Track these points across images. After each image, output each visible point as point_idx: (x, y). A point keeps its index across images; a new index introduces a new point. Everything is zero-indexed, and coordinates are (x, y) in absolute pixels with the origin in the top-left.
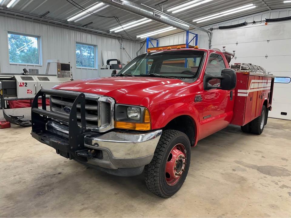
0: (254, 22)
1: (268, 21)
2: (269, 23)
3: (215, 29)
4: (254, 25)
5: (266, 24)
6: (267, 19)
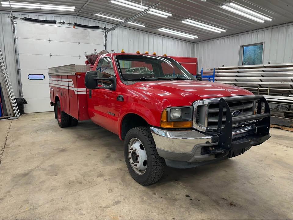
0: (64, 23)
1: (76, 25)
2: (76, 27)
3: (17, 18)
4: (63, 25)
5: (74, 28)
6: (75, 23)
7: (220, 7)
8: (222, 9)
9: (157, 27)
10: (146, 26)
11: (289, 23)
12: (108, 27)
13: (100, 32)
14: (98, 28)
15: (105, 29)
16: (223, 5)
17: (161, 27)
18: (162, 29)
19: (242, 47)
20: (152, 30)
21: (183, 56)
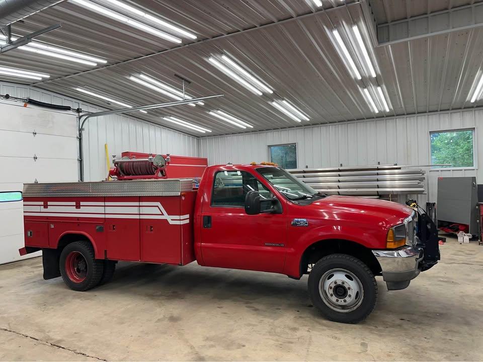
0: (7, 97)
2: (29, 106)
4: (5, 101)
5: (25, 106)
6: (29, 99)
7: (269, 103)
8: (271, 106)
9: (161, 114)
10: (148, 113)
11: (321, 124)
12: (85, 108)
13: (71, 116)
14: (68, 108)
15: (78, 111)
16: (273, 101)
17: (169, 115)
18: (171, 118)
19: (269, 146)
20: (152, 117)
21: (187, 155)
